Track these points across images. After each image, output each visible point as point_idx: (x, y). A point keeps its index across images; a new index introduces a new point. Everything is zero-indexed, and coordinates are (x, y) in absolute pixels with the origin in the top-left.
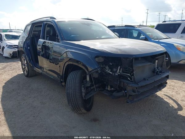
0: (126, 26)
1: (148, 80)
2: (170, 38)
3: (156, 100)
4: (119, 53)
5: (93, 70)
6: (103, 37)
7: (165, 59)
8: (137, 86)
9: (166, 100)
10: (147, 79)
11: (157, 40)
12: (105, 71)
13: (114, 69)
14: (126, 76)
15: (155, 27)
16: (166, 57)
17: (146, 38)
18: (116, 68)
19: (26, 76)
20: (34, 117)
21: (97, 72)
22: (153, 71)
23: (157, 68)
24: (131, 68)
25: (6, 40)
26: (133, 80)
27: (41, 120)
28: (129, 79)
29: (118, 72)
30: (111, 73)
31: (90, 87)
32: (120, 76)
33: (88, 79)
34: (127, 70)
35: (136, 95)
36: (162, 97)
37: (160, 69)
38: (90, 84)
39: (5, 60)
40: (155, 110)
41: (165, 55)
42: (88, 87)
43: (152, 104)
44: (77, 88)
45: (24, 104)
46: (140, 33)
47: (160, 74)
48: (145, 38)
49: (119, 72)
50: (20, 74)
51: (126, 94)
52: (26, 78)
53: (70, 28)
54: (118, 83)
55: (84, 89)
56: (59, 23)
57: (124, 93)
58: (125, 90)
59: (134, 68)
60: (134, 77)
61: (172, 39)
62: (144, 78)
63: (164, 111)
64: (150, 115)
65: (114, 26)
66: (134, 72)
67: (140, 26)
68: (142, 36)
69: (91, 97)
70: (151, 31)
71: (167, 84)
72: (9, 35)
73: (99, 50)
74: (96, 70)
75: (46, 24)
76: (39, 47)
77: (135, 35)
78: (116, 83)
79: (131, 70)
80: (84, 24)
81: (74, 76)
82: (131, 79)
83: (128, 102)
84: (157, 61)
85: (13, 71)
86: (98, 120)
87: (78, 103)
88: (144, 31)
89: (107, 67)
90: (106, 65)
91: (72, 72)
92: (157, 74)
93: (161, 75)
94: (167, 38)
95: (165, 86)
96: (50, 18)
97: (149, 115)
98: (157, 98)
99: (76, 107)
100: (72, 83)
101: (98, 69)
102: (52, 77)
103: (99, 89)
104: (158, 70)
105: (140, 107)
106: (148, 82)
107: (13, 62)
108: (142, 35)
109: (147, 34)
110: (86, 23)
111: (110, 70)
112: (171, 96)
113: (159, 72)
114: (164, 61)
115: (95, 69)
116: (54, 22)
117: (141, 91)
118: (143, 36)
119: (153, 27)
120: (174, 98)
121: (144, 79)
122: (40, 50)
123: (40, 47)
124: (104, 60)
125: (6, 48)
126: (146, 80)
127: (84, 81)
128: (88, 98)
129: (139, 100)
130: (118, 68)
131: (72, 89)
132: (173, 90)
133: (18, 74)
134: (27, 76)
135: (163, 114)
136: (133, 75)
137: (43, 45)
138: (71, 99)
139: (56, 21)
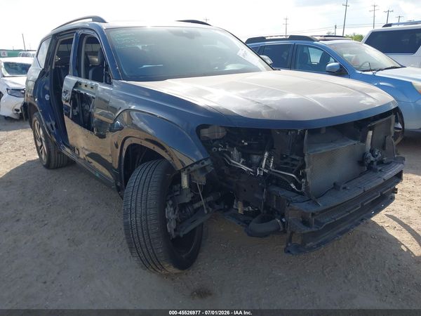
0: (292, 38)
1: (345, 188)
2: (402, 67)
3: (366, 233)
4: (265, 115)
5: (192, 165)
6: (229, 67)
7: (392, 128)
8: (314, 209)
9: (391, 232)
10: (343, 186)
11: (370, 73)
12: (230, 162)
13: (255, 157)
14: (284, 178)
15: (364, 39)
16: (397, 121)
17: (341, 66)
18: (259, 155)
19: (44, 166)
20: (45, 283)
21: (203, 170)
22: (359, 162)
23: (372, 151)
24: (297, 158)
25: (8, 75)
26: (303, 189)
27: (61, 294)
28: (294, 187)
29: (263, 166)
30: (245, 168)
31: (192, 203)
32: (270, 179)
33: (185, 183)
34: (286, 164)
35: (313, 232)
36: (380, 224)
37: (380, 155)
38: (190, 196)
39: (5, 125)
40: (363, 265)
41: (393, 117)
42: (185, 203)
43: (356, 246)
44: (152, 212)
45: (26, 243)
46: (326, 55)
47: (379, 168)
48: (338, 68)
49: (265, 168)
50: (32, 161)
51: (284, 227)
52: (45, 170)
53: (140, 47)
54: (264, 197)
55: (175, 210)
56: (112, 34)
57: (280, 224)
58: (283, 216)
59: (306, 159)
60: (307, 182)
61: (408, 68)
62: (334, 184)
63: (387, 266)
64: (350, 277)
65: (263, 39)
66: (308, 170)
67: (328, 37)
68: (332, 64)
69: (194, 230)
70: (356, 49)
71: (396, 193)
72: (13, 63)
73: (209, 108)
74: (200, 166)
75: (83, 35)
76: (65, 97)
77: (315, 58)
78: (257, 196)
79: (300, 163)
80: (179, 34)
81: (144, 178)
82: (299, 186)
83: (289, 252)
84: (370, 133)
85: (18, 153)
86: (210, 294)
87: (155, 250)
88: (337, 51)
89: (235, 153)
90: (232, 146)
91: (140, 167)
92: (370, 168)
93: (380, 170)
94: (396, 68)
95: (393, 199)
96: (91, 20)
97: (346, 277)
98: (369, 228)
99: (150, 261)
100: (139, 196)
101: (206, 163)
102: (97, 175)
103: (217, 207)
104: (372, 159)
105: (324, 255)
106: (345, 196)
107: (23, 128)
108: (331, 59)
109: (345, 55)
110: (184, 32)
111: (242, 160)
112: (405, 221)
113: (375, 163)
114: (390, 133)
115: (197, 163)
116: (100, 29)
117: (327, 220)
118: (336, 62)
119: (360, 38)
120: (412, 227)
121: (336, 187)
122: (68, 104)
123: (68, 96)
124: (225, 133)
125: (6, 95)
126: (341, 188)
127: (176, 187)
128: (185, 232)
129: (319, 245)
130: (263, 155)
131: (138, 215)
132: (409, 203)
133: (29, 161)
134: (48, 166)
135: (384, 275)
136: (304, 176)
137: (73, 91)
138: (136, 240)
139: (104, 26)
